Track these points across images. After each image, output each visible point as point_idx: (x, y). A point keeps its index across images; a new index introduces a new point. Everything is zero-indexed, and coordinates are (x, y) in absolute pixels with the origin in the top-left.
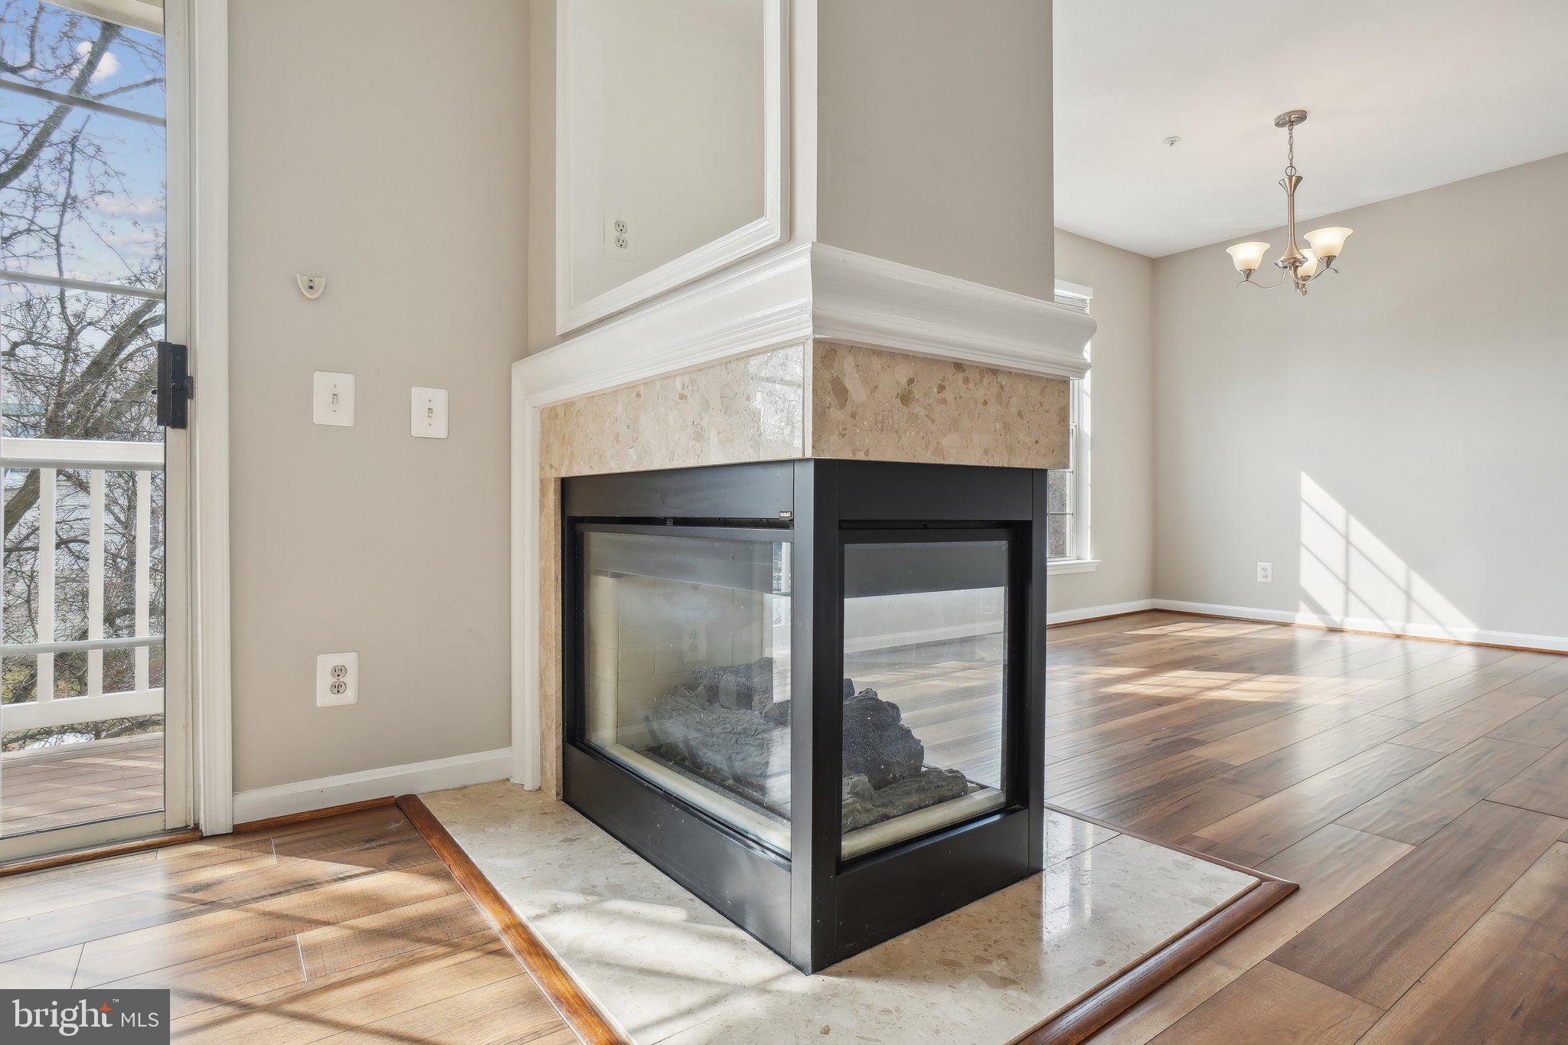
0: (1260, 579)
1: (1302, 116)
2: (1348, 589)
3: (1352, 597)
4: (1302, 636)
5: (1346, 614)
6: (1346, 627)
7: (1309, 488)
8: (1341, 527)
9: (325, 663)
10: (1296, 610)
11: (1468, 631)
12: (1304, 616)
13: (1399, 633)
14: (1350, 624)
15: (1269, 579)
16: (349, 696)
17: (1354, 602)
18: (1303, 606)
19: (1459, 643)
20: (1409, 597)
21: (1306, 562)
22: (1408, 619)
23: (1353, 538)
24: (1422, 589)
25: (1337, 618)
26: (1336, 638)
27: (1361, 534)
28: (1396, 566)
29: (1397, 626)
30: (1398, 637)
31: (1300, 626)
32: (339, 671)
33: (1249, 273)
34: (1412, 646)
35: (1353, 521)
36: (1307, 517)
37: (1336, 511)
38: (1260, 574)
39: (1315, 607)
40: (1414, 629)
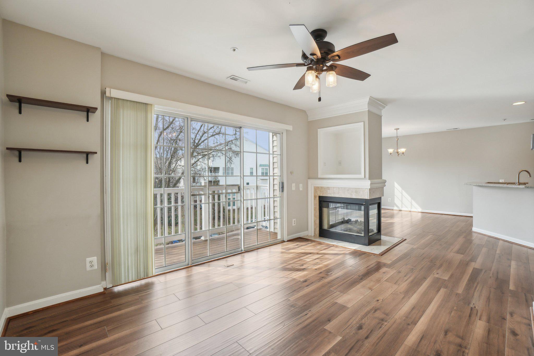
1: (398, 129)
2: (402, 203)
4: (395, 212)
7: (396, 185)
8: (401, 191)
9: (293, 220)
11: (420, 210)
12: (395, 208)
14: (402, 209)
15: (390, 201)
16: (295, 224)
17: (403, 205)
18: (395, 206)
19: (419, 212)
20: (412, 204)
21: (396, 198)
22: (411, 208)
24: (414, 203)
25: (401, 208)
26: (400, 212)
27: (404, 193)
28: (409, 198)
29: (409, 209)
30: (410, 211)
31: (395, 210)
32: (294, 221)
33: (391, 154)
34: (412, 213)
35: (403, 191)
36: (396, 190)
37: (400, 189)
38: (389, 200)
39: (397, 206)
40: (413, 210)
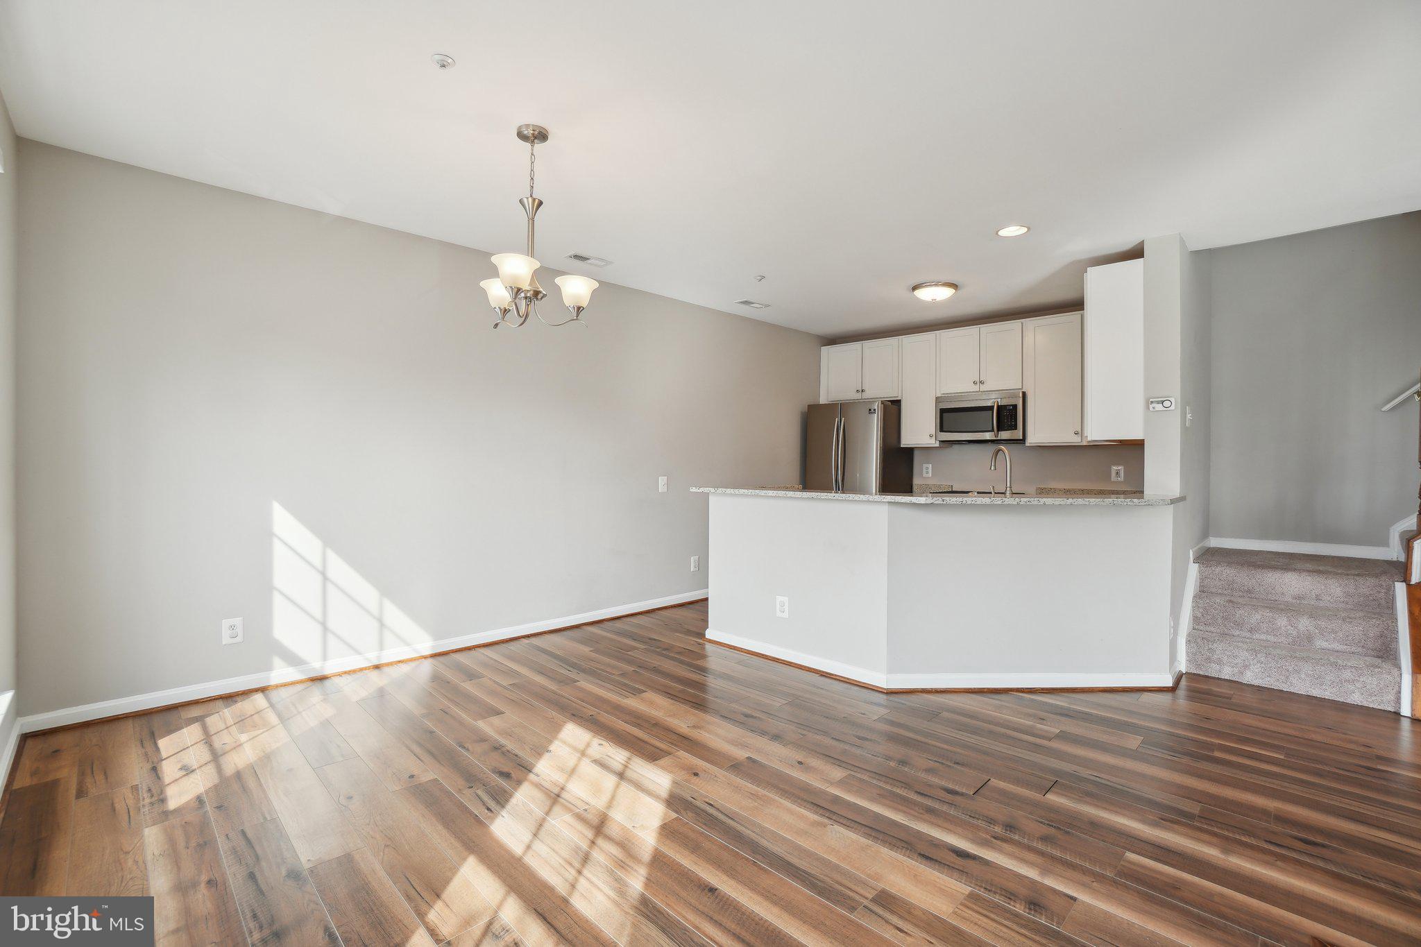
0: (226, 640)
2: (324, 625)
3: (330, 637)
4: (280, 698)
5: (325, 657)
6: (327, 672)
7: (283, 521)
8: (317, 562)
10: (269, 668)
11: (427, 646)
12: (280, 674)
13: (376, 663)
14: (329, 668)
15: (237, 638)
17: (332, 641)
18: (277, 661)
19: (425, 657)
20: (382, 625)
21: (280, 608)
22: (381, 647)
23: (331, 574)
24: (392, 614)
25: (317, 666)
26: (317, 688)
27: (339, 569)
28: (368, 593)
29: (371, 657)
30: (377, 667)
31: (277, 687)
35: (331, 555)
36: (281, 556)
37: (310, 544)
38: (226, 634)
39: (293, 660)
40: (389, 655)
